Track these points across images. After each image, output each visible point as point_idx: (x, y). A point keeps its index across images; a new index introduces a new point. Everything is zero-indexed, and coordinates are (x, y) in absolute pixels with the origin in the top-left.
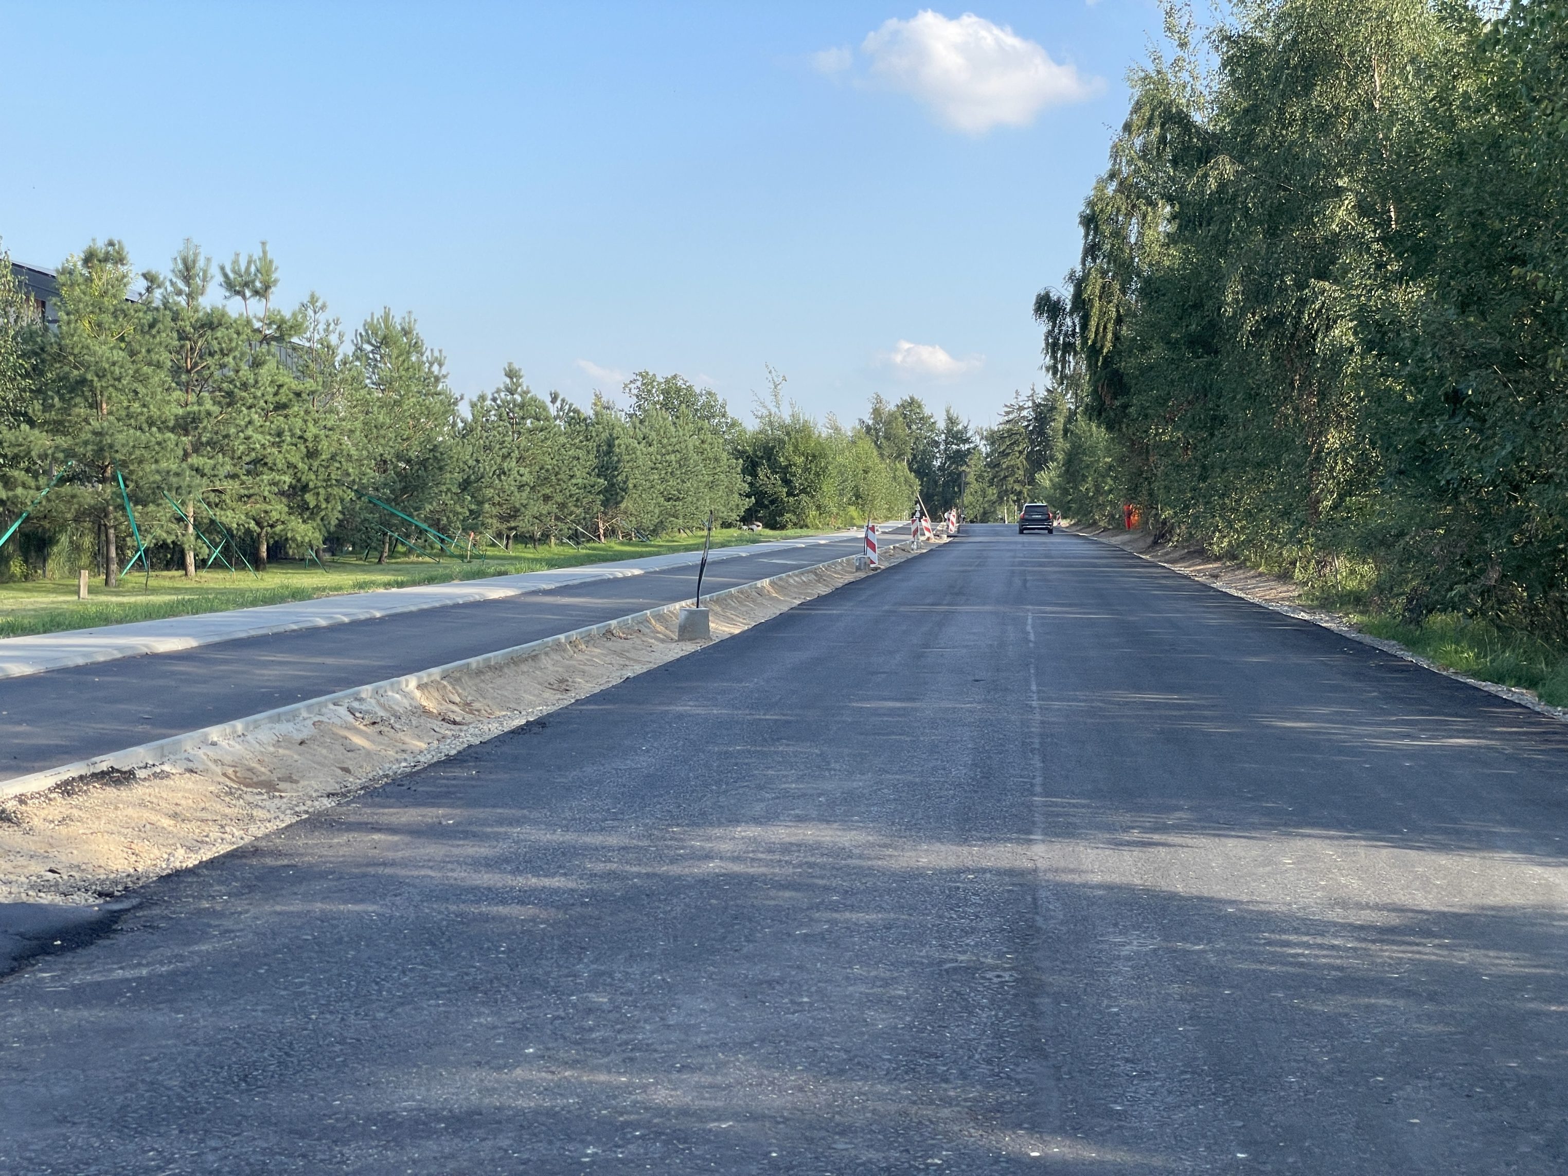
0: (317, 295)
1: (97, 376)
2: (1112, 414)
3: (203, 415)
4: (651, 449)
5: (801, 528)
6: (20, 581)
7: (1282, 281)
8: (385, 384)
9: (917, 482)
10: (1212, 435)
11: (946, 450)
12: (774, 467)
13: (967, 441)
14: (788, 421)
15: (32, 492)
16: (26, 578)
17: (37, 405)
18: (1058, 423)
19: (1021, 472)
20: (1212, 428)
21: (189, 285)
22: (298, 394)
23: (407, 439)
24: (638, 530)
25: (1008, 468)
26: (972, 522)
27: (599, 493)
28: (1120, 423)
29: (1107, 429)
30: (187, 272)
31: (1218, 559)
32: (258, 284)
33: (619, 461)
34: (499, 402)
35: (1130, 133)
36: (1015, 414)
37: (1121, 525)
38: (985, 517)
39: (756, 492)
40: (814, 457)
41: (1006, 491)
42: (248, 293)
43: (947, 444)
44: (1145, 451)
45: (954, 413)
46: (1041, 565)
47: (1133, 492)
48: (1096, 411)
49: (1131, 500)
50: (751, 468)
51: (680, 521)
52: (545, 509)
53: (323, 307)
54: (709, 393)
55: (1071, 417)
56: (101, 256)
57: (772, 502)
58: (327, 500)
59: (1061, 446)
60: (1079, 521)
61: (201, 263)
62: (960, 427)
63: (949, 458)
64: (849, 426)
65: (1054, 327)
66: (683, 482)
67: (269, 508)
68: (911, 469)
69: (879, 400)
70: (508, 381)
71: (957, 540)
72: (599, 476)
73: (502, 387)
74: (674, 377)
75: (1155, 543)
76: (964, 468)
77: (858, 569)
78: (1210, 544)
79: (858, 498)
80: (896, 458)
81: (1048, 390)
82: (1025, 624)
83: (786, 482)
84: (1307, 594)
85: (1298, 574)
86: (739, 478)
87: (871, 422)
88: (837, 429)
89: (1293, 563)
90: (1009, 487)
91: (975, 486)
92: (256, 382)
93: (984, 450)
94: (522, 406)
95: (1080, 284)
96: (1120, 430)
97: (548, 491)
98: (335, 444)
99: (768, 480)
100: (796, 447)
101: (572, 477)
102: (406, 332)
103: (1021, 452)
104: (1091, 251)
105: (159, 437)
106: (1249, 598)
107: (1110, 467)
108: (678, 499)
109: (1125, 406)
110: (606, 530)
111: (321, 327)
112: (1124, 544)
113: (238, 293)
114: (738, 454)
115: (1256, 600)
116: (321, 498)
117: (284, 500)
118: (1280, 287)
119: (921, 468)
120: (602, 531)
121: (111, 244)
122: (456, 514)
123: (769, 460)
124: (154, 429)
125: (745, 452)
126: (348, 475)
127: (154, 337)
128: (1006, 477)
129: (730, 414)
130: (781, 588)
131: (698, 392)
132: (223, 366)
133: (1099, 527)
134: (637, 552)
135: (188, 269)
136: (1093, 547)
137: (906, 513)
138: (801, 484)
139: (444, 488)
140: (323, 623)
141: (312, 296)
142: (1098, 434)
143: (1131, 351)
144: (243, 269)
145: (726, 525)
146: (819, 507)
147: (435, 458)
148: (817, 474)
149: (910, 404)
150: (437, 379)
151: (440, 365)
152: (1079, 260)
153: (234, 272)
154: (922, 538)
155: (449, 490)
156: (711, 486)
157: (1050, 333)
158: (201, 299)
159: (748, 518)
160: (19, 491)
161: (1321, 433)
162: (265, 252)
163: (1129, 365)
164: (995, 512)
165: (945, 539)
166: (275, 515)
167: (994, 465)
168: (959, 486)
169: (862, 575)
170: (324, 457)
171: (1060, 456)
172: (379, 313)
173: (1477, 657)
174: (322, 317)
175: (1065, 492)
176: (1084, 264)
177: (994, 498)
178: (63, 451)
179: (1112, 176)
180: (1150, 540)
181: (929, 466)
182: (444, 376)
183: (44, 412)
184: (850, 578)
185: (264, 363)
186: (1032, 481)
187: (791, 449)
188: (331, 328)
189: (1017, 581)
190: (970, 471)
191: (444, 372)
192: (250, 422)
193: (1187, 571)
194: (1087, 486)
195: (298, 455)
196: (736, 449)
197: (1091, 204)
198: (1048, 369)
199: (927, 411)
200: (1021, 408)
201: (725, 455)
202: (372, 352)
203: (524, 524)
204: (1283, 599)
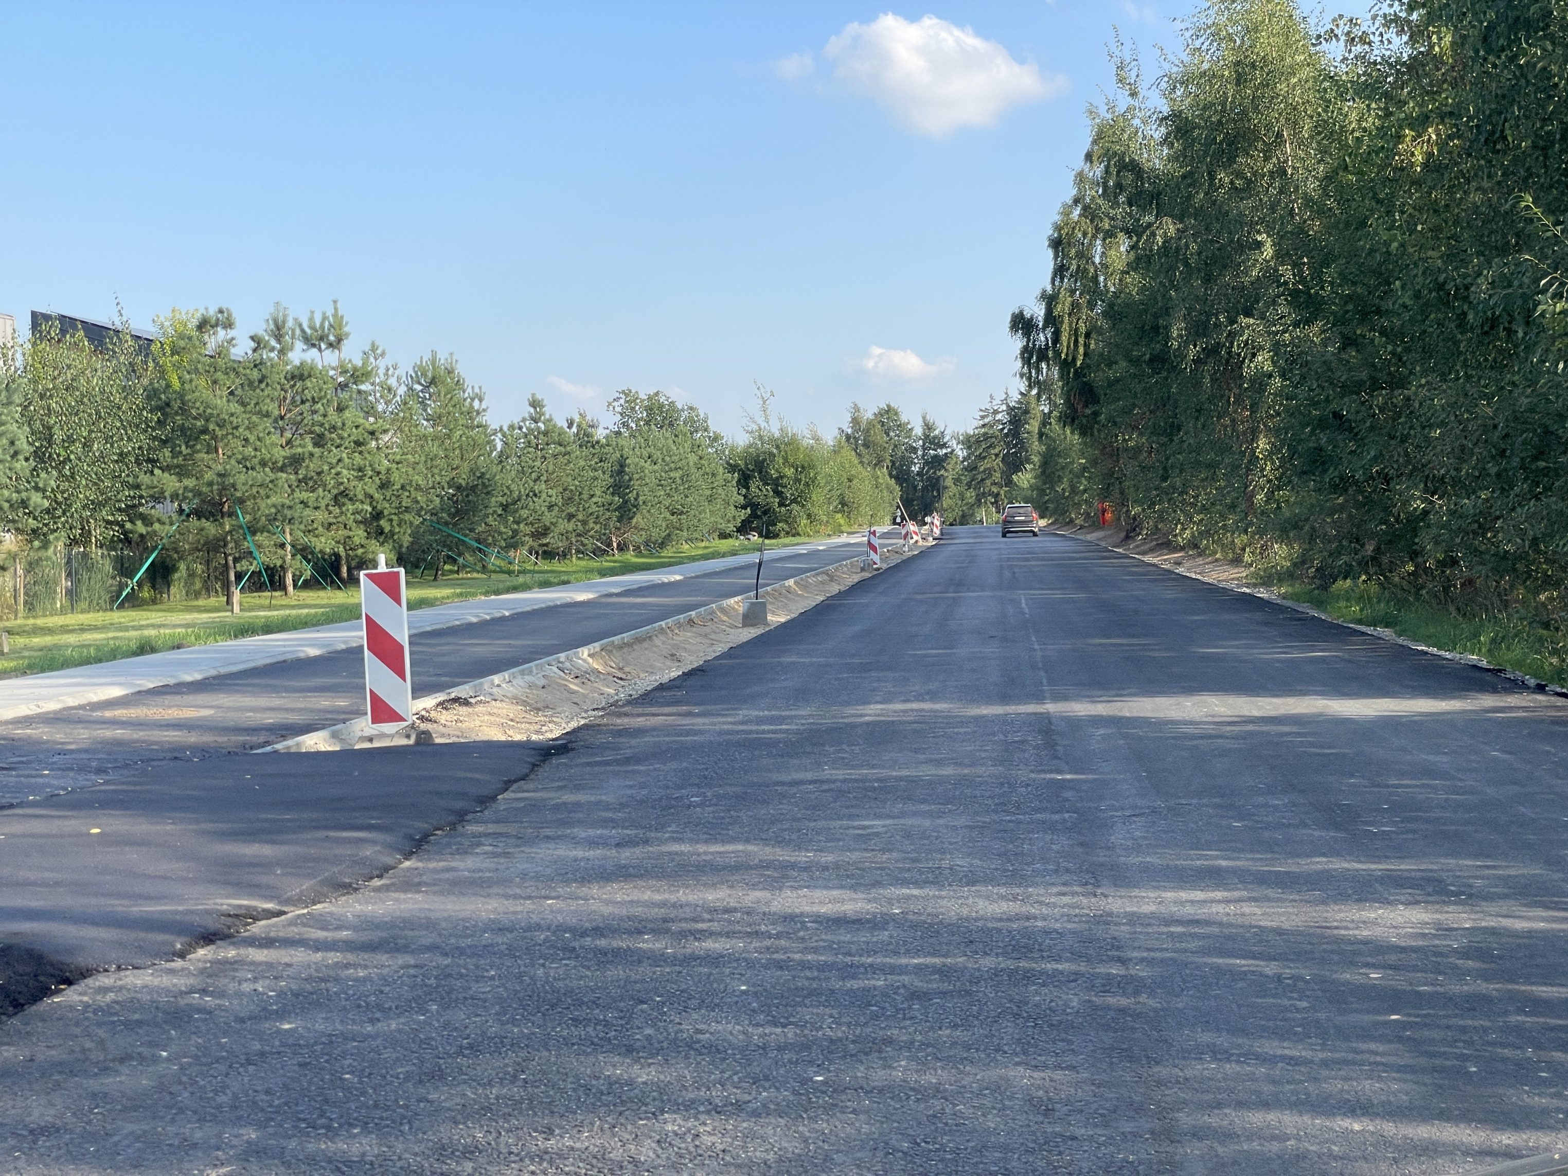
0: (377, 343)
1: (218, 425)
2: (1084, 421)
3: (306, 455)
4: (656, 467)
5: (793, 536)
6: (148, 604)
7: (1217, 319)
8: (435, 419)
9: (898, 488)
10: (1172, 441)
11: (923, 455)
12: (766, 479)
13: (944, 446)
14: (777, 434)
15: (167, 527)
16: (154, 601)
17: (167, 452)
18: (1033, 426)
19: (998, 475)
20: (1171, 434)
21: (279, 342)
22: (372, 433)
23: (457, 468)
24: (647, 544)
25: (984, 471)
26: (951, 525)
27: (615, 510)
28: (1092, 428)
29: (1081, 434)
30: (278, 331)
31: (1182, 549)
32: (332, 338)
33: (630, 480)
34: (524, 430)
35: (1091, 162)
36: (990, 419)
37: (1097, 522)
38: (964, 520)
39: (749, 504)
40: (802, 468)
41: (984, 493)
42: (323, 346)
43: (924, 449)
44: (1115, 454)
45: (930, 419)
46: (1027, 560)
47: (1106, 493)
48: (1070, 418)
49: (1103, 499)
50: (744, 481)
51: (685, 534)
52: (570, 526)
53: (383, 354)
54: (691, 408)
55: (1045, 420)
56: (213, 321)
57: (765, 513)
58: (399, 525)
59: (1036, 447)
60: (1056, 520)
61: (290, 323)
62: (937, 432)
63: (927, 463)
64: (830, 437)
65: (1029, 340)
66: (687, 497)
67: (351, 534)
68: (891, 476)
69: (857, 409)
70: (532, 410)
71: (942, 542)
72: (613, 494)
73: (527, 416)
74: (657, 394)
75: (1127, 537)
76: (942, 472)
77: (863, 569)
78: (1176, 536)
79: (844, 505)
80: (876, 465)
81: (1022, 394)
82: (1020, 603)
83: (778, 493)
84: (1252, 574)
85: (1247, 558)
86: (735, 490)
87: (850, 431)
88: (817, 439)
89: (1244, 549)
90: (987, 490)
91: (953, 489)
92: (344, 424)
93: (960, 453)
94: (546, 433)
95: (1050, 300)
96: (1092, 435)
97: (572, 510)
98: (404, 476)
99: (760, 491)
100: (786, 460)
101: (592, 496)
102: (450, 372)
103: (997, 455)
104: (1060, 271)
105: (272, 476)
106: (1206, 580)
107: (1084, 469)
108: (682, 513)
109: (1096, 414)
110: (618, 545)
111: (381, 372)
112: (1100, 539)
113: (314, 345)
114: (732, 468)
115: (1210, 581)
116: (395, 523)
117: (362, 526)
118: (1215, 323)
119: (901, 475)
120: (615, 545)
121: (221, 311)
122: (500, 533)
123: (760, 472)
124: (267, 469)
125: (737, 466)
126: (417, 502)
127: (263, 390)
128: (983, 480)
129: (712, 428)
130: (805, 587)
131: (680, 407)
132: (315, 412)
133: (1075, 525)
134: (650, 564)
135: (278, 329)
136: (1070, 543)
137: (888, 519)
138: (792, 495)
139: (491, 511)
140: (474, 620)
141: (373, 345)
142: (1072, 438)
143: (1099, 365)
144: (318, 325)
145: (724, 536)
146: (809, 516)
147: (483, 484)
148: (807, 485)
149: (887, 412)
150: (478, 413)
151: (481, 400)
152: (1049, 280)
153: (311, 327)
154: (912, 542)
155: (495, 512)
156: (710, 499)
157: (1025, 350)
158: (290, 355)
159: (744, 529)
160: (157, 526)
161: (1253, 440)
162: (336, 309)
163: (1097, 378)
164: (973, 515)
165: (931, 542)
166: (357, 540)
167: (972, 468)
168: (938, 491)
169: (867, 575)
170: (395, 487)
171: (1036, 459)
172: (427, 357)
173: (1361, 610)
174: (382, 364)
175: (1042, 492)
176: (1053, 283)
177: (971, 501)
178: (191, 491)
179: (1076, 201)
180: (1123, 535)
181: (908, 471)
182: (484, 410)
183: (173, 458)
184: (856, 578)
185: (347, 407)
186: (1009, 483)
187: (781, 461)
188: (390, 372)
189: (1007, 574)
190: (948, 475)
191: (484, 406)
192: (339, 460)
193: (1155, 561)
194: (1063, 486)
195: (374, 487)
196: (728, 463)
197: (1058, 228)
198: (1022, 376)
199: (904, 418)
200: (996, 412)
201: (721, 470)
202: (422, 391)
203: (553, 540)
204: (1233, 579)
